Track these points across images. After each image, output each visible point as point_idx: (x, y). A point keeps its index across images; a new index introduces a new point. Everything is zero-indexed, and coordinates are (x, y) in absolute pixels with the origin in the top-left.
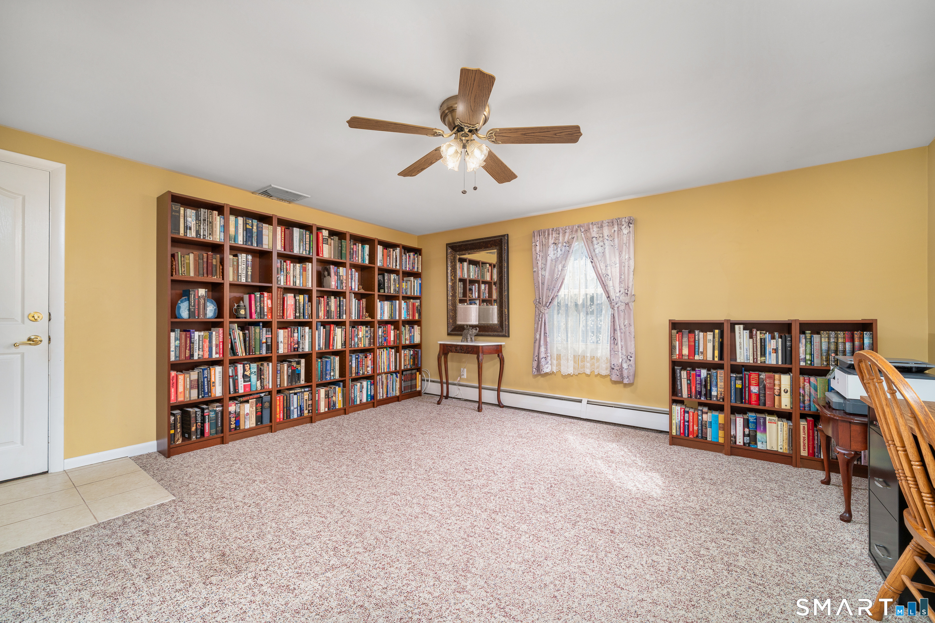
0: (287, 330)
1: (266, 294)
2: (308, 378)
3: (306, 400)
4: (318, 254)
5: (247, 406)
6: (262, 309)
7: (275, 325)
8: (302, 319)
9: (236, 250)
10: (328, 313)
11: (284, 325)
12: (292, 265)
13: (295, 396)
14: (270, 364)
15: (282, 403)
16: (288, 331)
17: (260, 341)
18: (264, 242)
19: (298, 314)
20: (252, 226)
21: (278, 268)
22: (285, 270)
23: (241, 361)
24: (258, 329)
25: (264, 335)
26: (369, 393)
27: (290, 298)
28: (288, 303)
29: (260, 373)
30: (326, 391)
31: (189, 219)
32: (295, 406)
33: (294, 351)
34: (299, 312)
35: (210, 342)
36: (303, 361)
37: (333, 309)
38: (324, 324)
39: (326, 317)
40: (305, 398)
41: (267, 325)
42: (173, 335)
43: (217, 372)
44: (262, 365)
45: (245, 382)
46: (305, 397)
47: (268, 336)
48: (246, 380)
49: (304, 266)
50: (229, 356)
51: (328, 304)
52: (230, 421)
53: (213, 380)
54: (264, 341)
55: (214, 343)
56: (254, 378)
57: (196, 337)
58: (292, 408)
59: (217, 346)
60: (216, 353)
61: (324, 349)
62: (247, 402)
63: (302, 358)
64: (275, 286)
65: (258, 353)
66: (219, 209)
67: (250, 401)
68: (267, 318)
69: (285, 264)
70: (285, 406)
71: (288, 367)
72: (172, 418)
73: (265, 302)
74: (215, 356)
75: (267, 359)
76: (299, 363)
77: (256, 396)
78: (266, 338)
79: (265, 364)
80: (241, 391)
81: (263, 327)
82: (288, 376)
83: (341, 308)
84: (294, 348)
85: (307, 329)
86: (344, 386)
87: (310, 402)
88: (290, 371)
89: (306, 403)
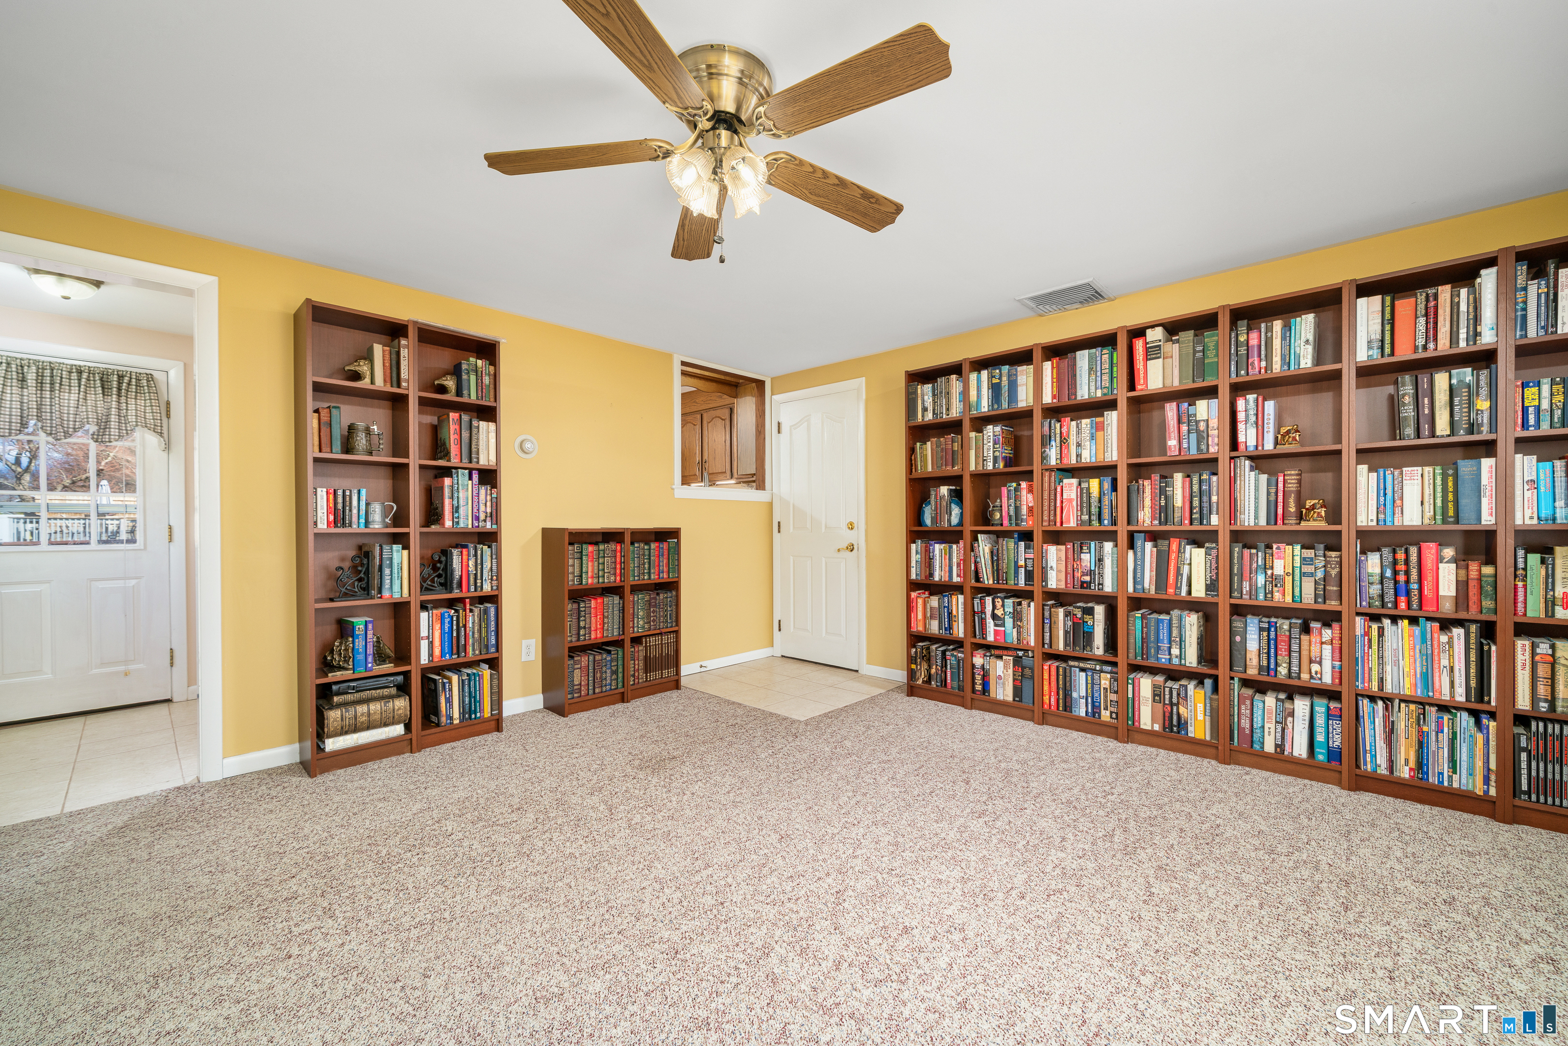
0: (1063, 547)
1: (1024, 485)
2: (1111, 644)
3: (1105, 689)
4: (1132, 386)
5: (1000, 664)
6: (1017, 509)
7: (1038, 537)
8: (1096, 526)
9: (980, 423)
10: (1164, 511)
11: (1056, 537)
12: (1074, 423)
13: (1083, 674)
14: (1032, 604)
15: (1053, 678)
16: (1067, 550)
17: (1016, 563)
18: (1019, 399)
19: (1085, 517)
20: (1000, 378)
21: (1042, 436)
22: (1058, 436)
23: (988, 591)
24: (1011, 544)
25: (1022, 554)
26: (1320, 738)
27: (1070, 487)
28: (1065, 496)
29: (1017, 616)
30: (1155, 687)
31: (926, 398)
32: (1083, 693)
33: (1082, 587)
34: (1090, 514)
35: (950, 559)
36: (1100, 611)
37: (1178, 501)
38: (1153, 536)
39: (1156, 522)
40: (1103, 686)
41: (1027, 536)
42: (913, 546)
43: (958, 602)
44: (1020, 604)
45: (996, 625)
46: (1103, 682)
47: (1028, 556)
48: (997, 622)
49: (1099, 419)
50: (973, 581)
51: (1163, 491)
52: (973, 678)
53: (954, 612)
54: (1022, 563)
55: (955, 560)
56: (1009, 622)
57: (937, 552)
58: (1075, 695)
59: (958, 565)
60: (958, 576)
61: (1153, 591)
62: (1000, 657)
63: (1098, 603)
64: (1036, 467)
65: (1012, 582)
66: (956, 369)
67: (1004, 657)
68: (1025, 526)
69: (1058, 425)
70: (1061, 686)
71: (1067, 615)
72: (914, 650)
73: (1025, 498)
74: (956, 579)
75: (1027, 595)
76: (1090, 612)
77: (1013, 653)
78: (1026, 559)
79: (1025, 603)
80: (991, 638)
81: (1020, 540)
82: (1066, 633)
83: (1205, 499)
84: (1083, 583)
85: (1108, 546)
86: (1215, 689)
87: (1114, 697)
88: (1070, 623)
89: (1106, 697)
